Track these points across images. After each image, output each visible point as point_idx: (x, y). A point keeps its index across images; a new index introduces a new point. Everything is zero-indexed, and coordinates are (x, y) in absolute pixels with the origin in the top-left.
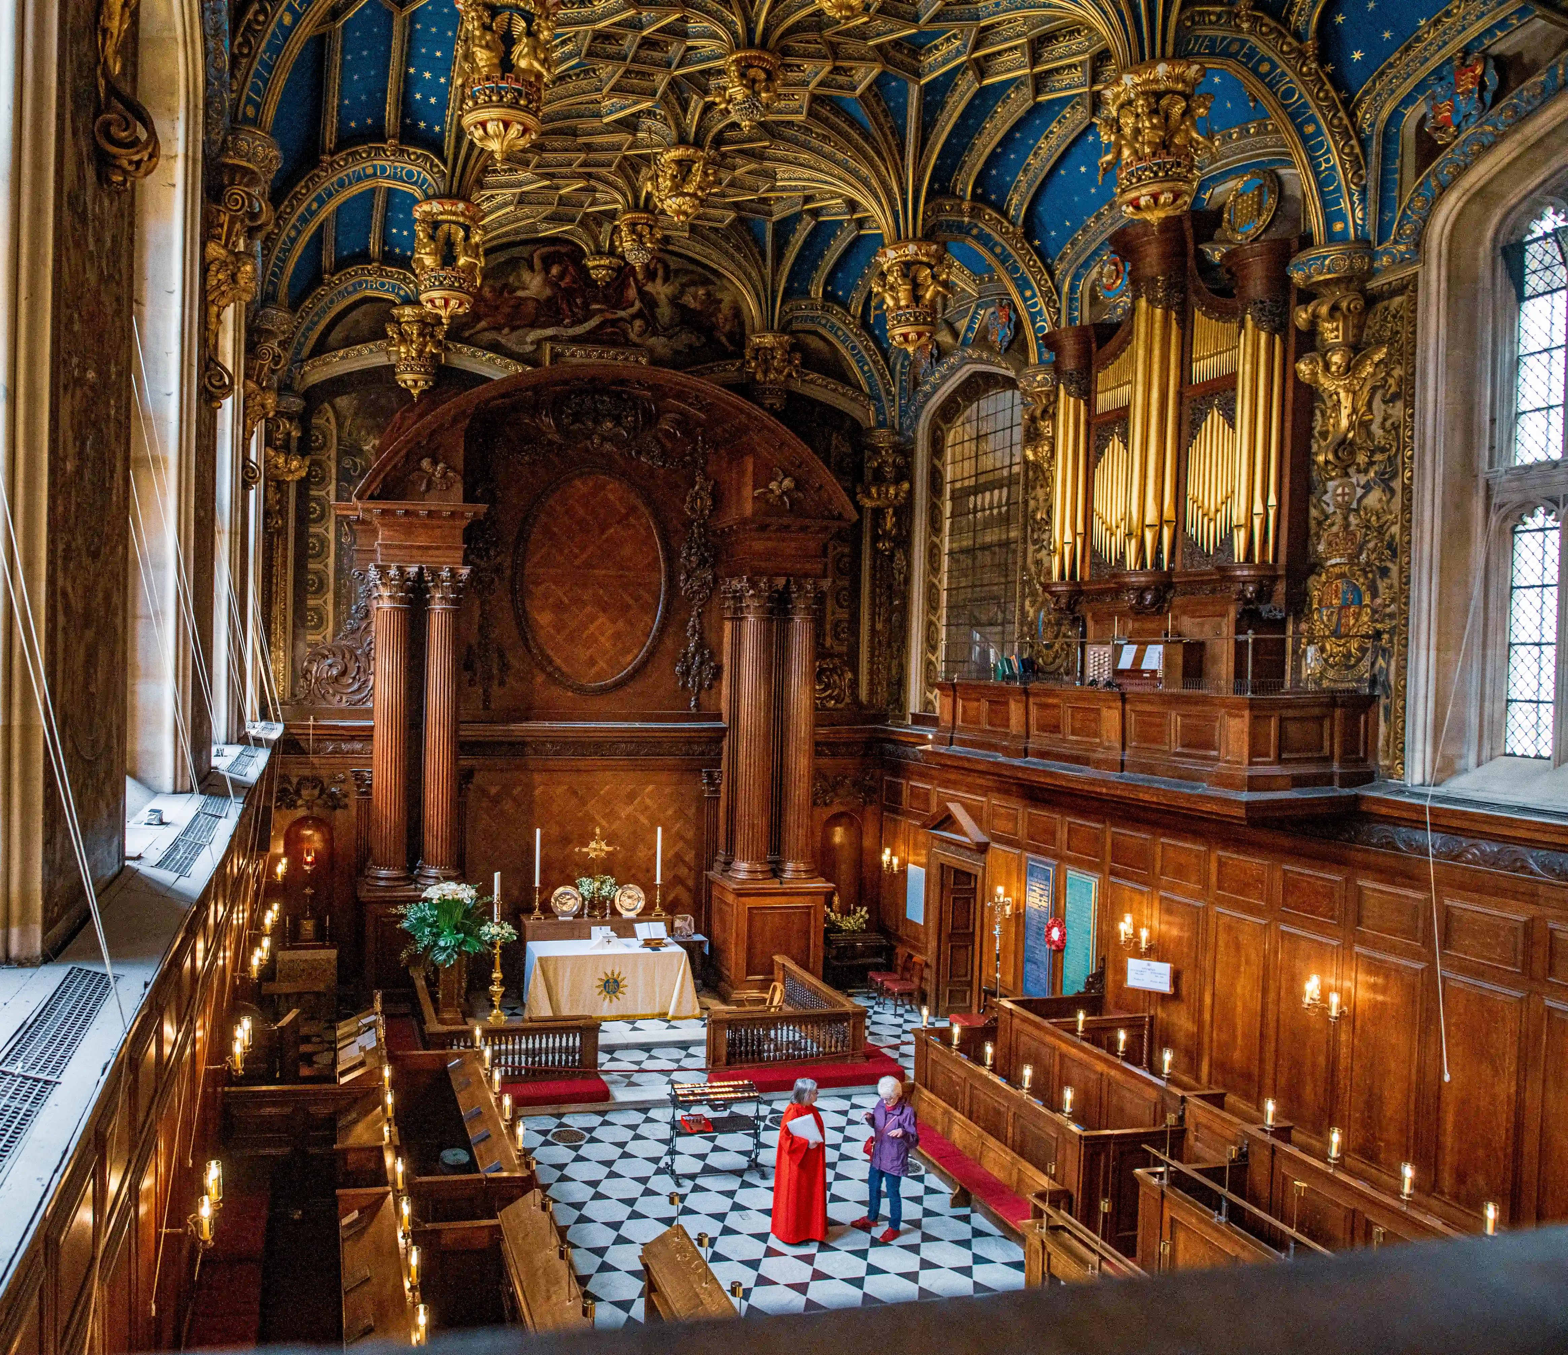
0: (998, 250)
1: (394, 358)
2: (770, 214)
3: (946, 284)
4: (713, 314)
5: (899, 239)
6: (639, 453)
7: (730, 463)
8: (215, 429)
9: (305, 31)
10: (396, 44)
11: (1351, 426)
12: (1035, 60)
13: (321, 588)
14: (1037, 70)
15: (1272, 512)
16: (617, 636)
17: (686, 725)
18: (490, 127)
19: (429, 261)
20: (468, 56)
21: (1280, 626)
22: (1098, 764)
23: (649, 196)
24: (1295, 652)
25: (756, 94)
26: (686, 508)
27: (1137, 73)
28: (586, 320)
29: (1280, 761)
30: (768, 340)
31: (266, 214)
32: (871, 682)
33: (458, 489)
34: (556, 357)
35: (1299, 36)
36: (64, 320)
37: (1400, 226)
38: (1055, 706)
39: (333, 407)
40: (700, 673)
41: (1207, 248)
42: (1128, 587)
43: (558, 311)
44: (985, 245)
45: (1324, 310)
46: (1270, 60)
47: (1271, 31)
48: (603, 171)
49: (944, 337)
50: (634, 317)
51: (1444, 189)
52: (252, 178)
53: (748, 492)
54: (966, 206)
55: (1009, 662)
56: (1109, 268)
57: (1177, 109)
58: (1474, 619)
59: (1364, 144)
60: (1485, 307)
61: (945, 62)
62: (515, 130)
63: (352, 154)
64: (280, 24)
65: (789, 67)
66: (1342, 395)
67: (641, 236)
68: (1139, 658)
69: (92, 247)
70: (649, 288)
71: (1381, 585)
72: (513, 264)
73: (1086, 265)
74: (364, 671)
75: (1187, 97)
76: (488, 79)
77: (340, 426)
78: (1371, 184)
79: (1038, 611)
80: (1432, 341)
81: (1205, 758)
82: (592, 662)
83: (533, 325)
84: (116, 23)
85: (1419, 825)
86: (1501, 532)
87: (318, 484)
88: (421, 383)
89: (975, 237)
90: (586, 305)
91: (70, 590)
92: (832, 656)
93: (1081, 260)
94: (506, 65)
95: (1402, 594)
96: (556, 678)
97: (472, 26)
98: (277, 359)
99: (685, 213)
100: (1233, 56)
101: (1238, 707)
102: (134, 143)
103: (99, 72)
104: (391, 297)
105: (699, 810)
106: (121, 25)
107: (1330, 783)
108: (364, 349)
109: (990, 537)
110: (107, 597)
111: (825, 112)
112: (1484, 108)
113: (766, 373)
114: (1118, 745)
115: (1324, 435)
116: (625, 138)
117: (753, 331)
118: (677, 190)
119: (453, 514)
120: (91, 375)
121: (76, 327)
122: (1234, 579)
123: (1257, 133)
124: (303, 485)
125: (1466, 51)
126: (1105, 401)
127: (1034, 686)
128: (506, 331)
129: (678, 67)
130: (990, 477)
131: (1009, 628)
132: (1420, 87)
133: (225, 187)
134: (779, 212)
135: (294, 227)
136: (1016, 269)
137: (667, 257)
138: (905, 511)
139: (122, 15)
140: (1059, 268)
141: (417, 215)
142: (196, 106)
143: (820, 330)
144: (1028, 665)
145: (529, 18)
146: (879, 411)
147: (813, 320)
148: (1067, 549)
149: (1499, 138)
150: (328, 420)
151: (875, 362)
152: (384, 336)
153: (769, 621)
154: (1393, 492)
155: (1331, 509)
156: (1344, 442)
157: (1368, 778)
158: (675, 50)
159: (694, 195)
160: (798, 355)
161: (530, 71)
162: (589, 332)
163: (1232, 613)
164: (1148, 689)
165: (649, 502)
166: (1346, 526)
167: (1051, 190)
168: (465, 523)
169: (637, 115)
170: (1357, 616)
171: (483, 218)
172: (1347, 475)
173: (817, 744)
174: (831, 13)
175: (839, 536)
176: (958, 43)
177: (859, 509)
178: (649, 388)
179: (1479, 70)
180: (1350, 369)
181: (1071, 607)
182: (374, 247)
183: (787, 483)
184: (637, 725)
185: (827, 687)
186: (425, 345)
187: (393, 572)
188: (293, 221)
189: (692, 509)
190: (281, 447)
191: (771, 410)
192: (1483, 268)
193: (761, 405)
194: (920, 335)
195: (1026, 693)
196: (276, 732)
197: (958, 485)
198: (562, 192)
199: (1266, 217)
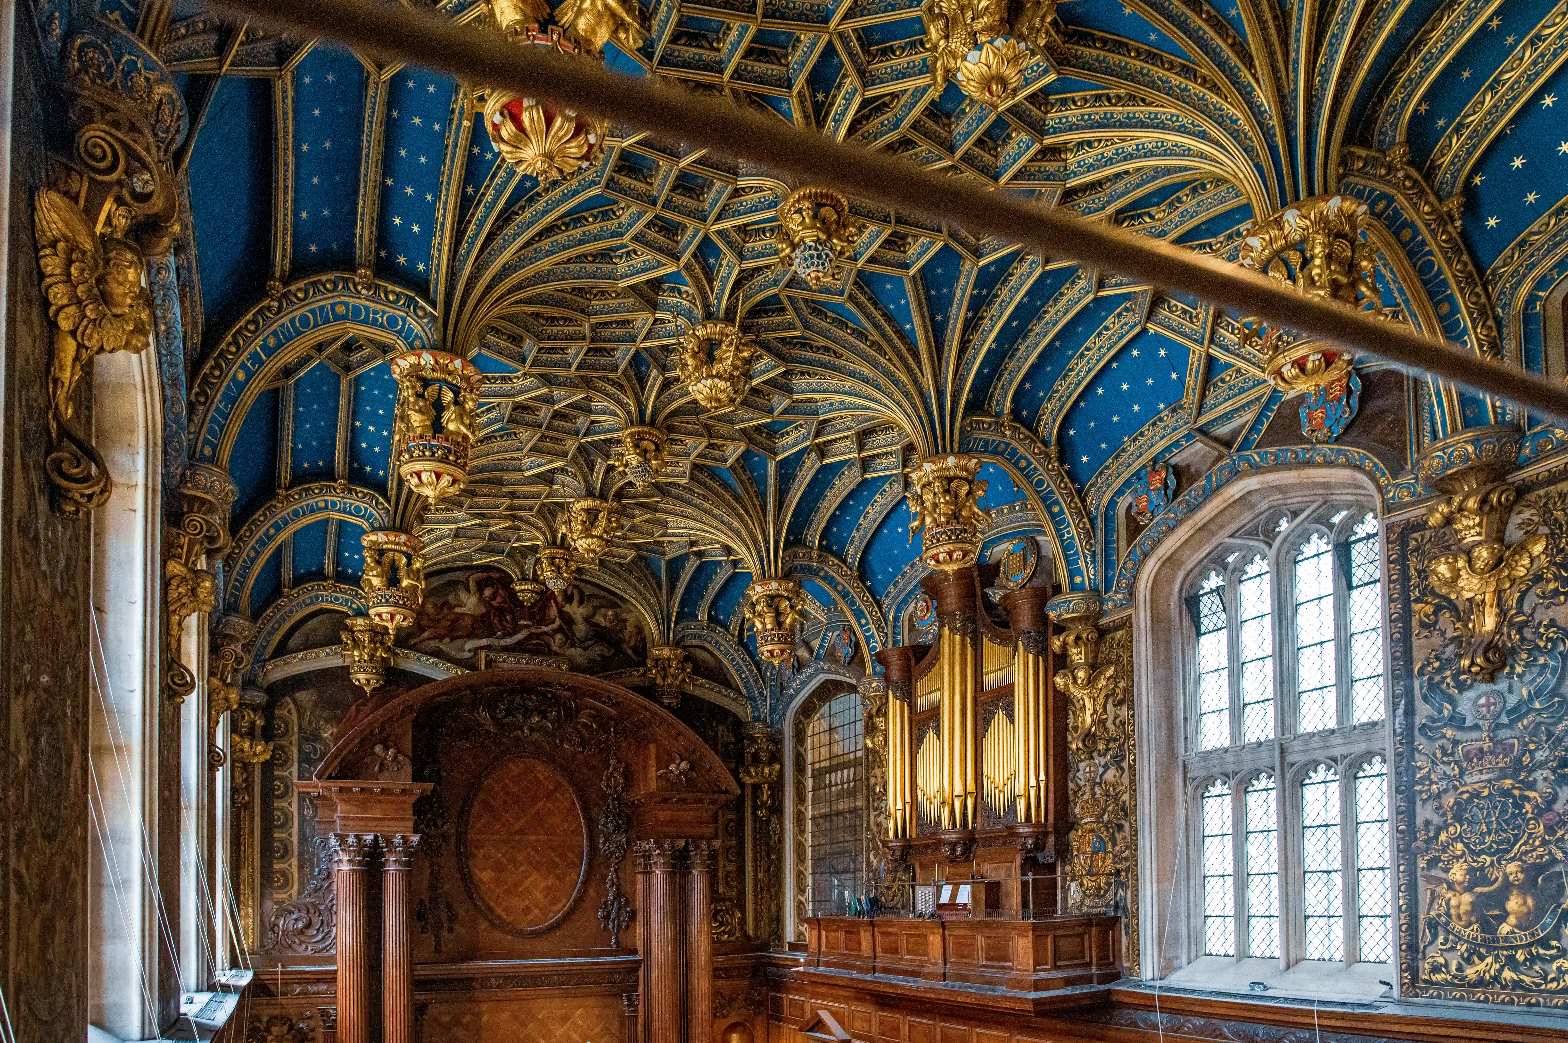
0: (840, 588)
1: (348, 661)
2: (664, 554)
3: (803, 614)
4: (621, 631)
5: (764, 577)
6: (562, 741)
7: (638, 748)
8: (179, 721)
9: (257, 386)
10: (343, 401)
11: (1093, 723)
12: (861, 448)
13: (286, 853)
14: (863, 454)
15: (1042, 785)
16: (548, 889)
17: (609, 959)
18: (424, 476)
19: (376, 582)
20: (404, 418)
21: (1051, 868)
22: (928, 976)
23: (564, 536)
24: (1063, 887)
25: (647, 461)
26: (603, 785)
27: (933, 462)
28: (515, 633)
29: (1056, 967)
30: (666, 652)
31: (223, 539)
32: (756, 919)
33: (408, 770)
34: (490, 663)
35: (1045, 443)
36: (14, 632)
37: (1118, 581)
38: (895, 934)
39: (295, 702)
40: (619, 916)
41: (989, 591)
42: (944, 843)
43: (491, 625)
44: (830, 584)
45: (1071, 639)
46: (1026, 458)
47: (1026, 438)
48: (526, 514)
49: (803, 653)
50: (556, 631)
51: (1146, 555)
52: (211, 508)
53: (652, 773)
54: (814, 554)
55: (859, 900)
56: (921, 604)
57: (964, 490)
58: (1180, 860)
59: (1092, 521)
60: (1177, 641)
61: (795, 444)
62: (445, 480)
63: (306, 490)
64: (234, 378)
65: (674, 441)
66: (1087, 700)
67: (559, 568)
68: (954, 895)
69: (44, 567)
70: (567, 608)
71: (1119, 836)
72: (452, 584)
73: (905, 601)
74: (327, 924)
75: (970, 482)
76: (421, 437)
77: (300, 716)
78: (1099, 550)
79: (880, 862)
80: (1143, 663)
81: (1003, 968)
82: (527, 910)
83: (470, 636)
84: (68, 374)
85: (1151, 1008)
86: (1194, 798)
87: (281, 766)
88: (372, 682)
89: (822, 578)
90: (514, 621)
91: (23, 871)
92: (724, 900)
93: (902, 597)
94: (437, 427)
95: (1133, 844)
96: (496, 923)
97: (407, 393)
98: (239, 661)
99: (594, 551)
100: (1002, 454)
101: (1025, 930)
102: (86, 479)
103: (50, 416)
104: (345, 609)
105: (622, 1025)
106: (72, 375)
107: (1091, 982)
108: (322, 652)
109: (841, 806)
110: (66, 873)
111: (703, 477)
112: (1168, 502)
113: (664, 679)
114: (941, 961)
115: (1076, 729)
116: (544, 489)
117: (654, 646)
118: (587, 533)
119: (403, 790)
120: (45, 679)
121: (28, 637)
122: (1018, 835)
123: (1021, 511)
124: (267, 767)
125: (1155, 461)
126: (922, 703)
127: (877, 919)
128: (447, 640)
129: (585, 435)
130: (841, 760)
131: (858, 875)
132: (1127, 484)
133: (183, 514)
134: (671, 553)
135: (253, 548)
136: (853, 603)
137: (582, 585)
138: (777, 786)
139: (73, 368)
140: (886, 603)
141: (365, 543)
142: (155, 444)
143: (707, 645)
144: (874, 902)
145: (456, 391)
146: (755, 708)
147: (700, 636)
148: (899, 814)
149: (1180, 522)
150: (289, 711)
151: (751, 671)
152: (340, 642)
153: (674, 873)
154: (1123, 769)
155: (1082, 783)
156: (1088, 734)
157: (1116, 977)
158: (582, 422)
159: (600, 537)
160: (690, 665)
161: (458, 433)
162: (519, 643)
163: (1018, 861)
164: (961, 919)
165: (571, 781)
166: (1093, 794)
167: (877, 545)
168: (413, 799)
169: (553, 471)
170: (1104, 860)
171: (423, 548)
172: (1092, 758)
173: (715, 970)
174: (704, 403)
175: (726, 806)
176: (803, 431)
177: (742, 785)
178: (569, 689)
179: (1163, 475)
180: (1090, 682)
181: (904, 857)
182: (329, 568)
183: (684, 765)
184: (567, 961)
185: (722, 924)
186: (376, 650)
187: (351, 840)
188: (253, 542)
189: (608, 786)
190: (247, 734)
191: (669, 707)
192: (1174, 612)
193: (661, 704)
194: (782, 651)
195: (872, 924)
196: (245, 978)
197: (817, 766)
198: (492, 529)
199: (1029, 571)
